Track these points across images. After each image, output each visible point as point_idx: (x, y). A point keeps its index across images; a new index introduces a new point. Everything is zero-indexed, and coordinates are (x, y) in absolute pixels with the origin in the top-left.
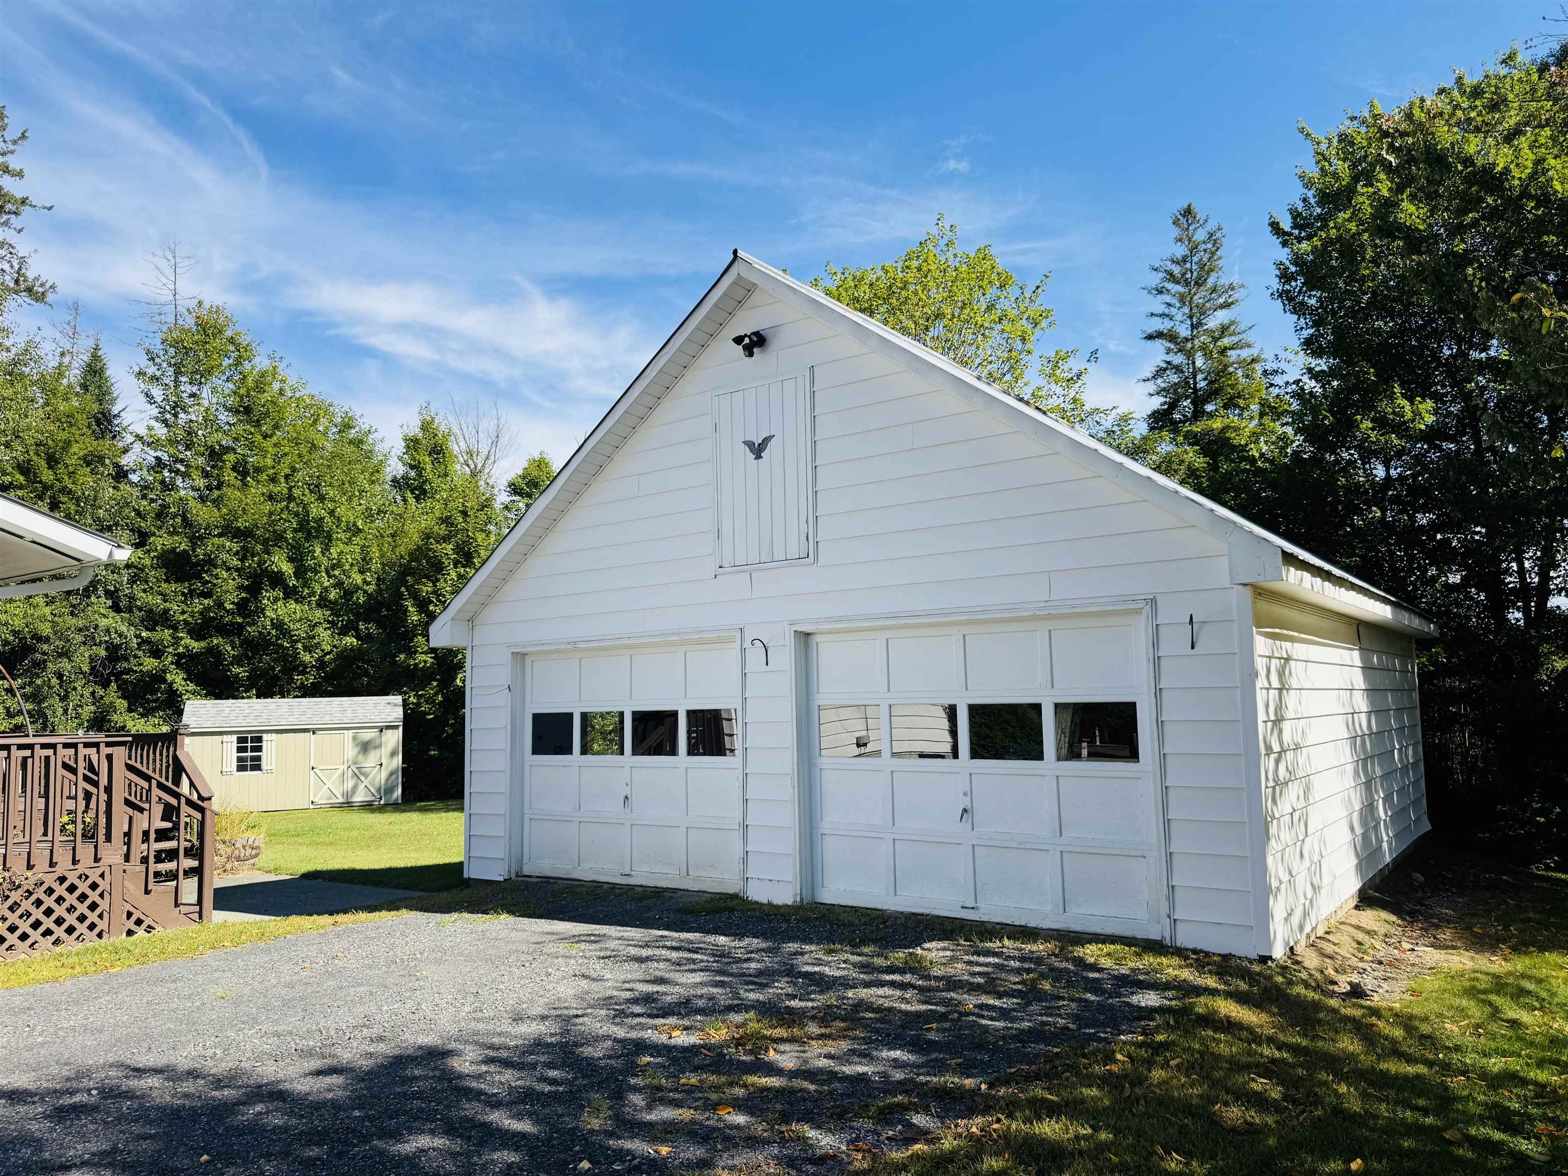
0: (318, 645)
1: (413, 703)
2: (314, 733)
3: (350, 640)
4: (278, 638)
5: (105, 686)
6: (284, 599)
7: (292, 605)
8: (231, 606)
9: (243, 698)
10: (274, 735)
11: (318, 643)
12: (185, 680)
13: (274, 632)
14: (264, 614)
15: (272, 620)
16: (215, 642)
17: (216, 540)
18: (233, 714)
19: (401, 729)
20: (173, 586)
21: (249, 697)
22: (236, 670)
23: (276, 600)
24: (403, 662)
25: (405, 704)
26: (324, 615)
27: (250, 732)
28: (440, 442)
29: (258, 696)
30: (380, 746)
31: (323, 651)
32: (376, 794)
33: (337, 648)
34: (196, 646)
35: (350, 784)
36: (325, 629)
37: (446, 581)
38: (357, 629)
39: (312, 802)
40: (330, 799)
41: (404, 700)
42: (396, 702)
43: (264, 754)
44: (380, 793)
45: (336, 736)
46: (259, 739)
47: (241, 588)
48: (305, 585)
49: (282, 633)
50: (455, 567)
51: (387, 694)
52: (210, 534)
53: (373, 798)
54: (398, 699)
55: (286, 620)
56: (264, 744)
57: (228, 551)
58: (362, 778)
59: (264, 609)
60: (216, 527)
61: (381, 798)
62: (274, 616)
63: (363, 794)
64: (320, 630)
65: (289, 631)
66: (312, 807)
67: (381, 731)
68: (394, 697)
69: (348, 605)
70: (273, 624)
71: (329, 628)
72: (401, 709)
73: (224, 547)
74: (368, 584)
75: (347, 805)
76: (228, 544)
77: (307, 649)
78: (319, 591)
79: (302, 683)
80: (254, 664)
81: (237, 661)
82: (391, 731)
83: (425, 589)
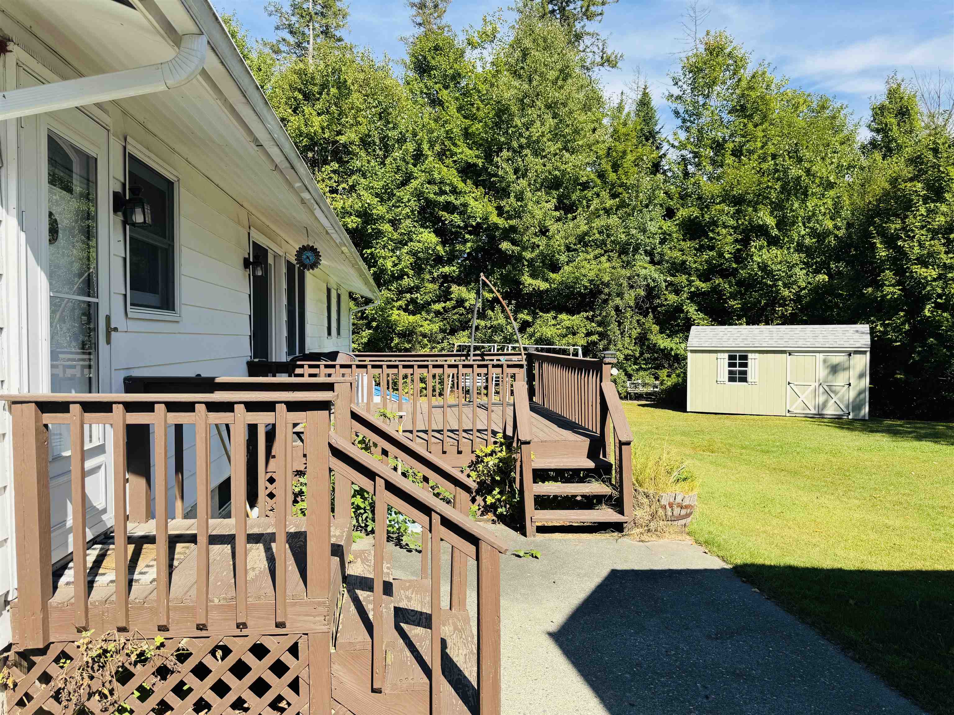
0: (795, 283)
1: (880, 331)
2: (790, 355)
3: (823, 277)
4: (763, 278)
5: (645, 316)
6: (768, 246)
7: (774, 251)
8: (729, 255)
9: (736, 324)
10: (757, 355)
11: (795, 281)
12: (697, 311)
13: (759, 273)
14: (752, 259)
15: (758, 263)
16: (717, 282)
17: (718, 207)
18: (725, 337)
19: (868, 354)
20: (689, 243)
21: (741, 324)
22: (732, 303)
23: (761, 248)
24: (871, 294)
25: (872, 331)
26: (800, 257)
27: (738, 351)
28: (906, 104)
29: (748, 324)
30: (849, 368)
31: (799, 287)
32: (845, 410)
33: (811, 284)
34: (704, 286)
35: (822, 399)
36: (801, 269)
37: (915, 218)
38: (829, 269)
39: (789, 411)
40: (804, 409)
41: (872, 329)
42: (863, 330)
43: (749, 369)
44: (848, 409)
45: (808, 359)
46: (745, 358)
47: (736, 241)
48: (785, 235)
49: (766, 273)
50: (925, 203)
51: (855, 323)
52: (714, 202)
53: (842, 413)
54: (866, 328)
55: (770, 263)
56: (749, 361)
57: (727, 214)
58: (832, 395)
59: (752, 255)
60: (718, 196)
61: (849, 414)
62: (760, 260)
63: (833, 408)
64: (797, 270)
65: (772, 271)
66: (788, 415)
67: (850, 355)
68: (862, 325)
69: (820, 249)
70: (759, 267)
71: (803, 268)
72: (868, 337)
73: (723, 211)
74: (839, 229)
75: (819, 416)
76: (726, 208)
77: (785, 285)
78: (796, 238)
79: (783, 314)
80: (746, 299)
81: (733, 296)
82: (858, 356)
83: (893, 226)
